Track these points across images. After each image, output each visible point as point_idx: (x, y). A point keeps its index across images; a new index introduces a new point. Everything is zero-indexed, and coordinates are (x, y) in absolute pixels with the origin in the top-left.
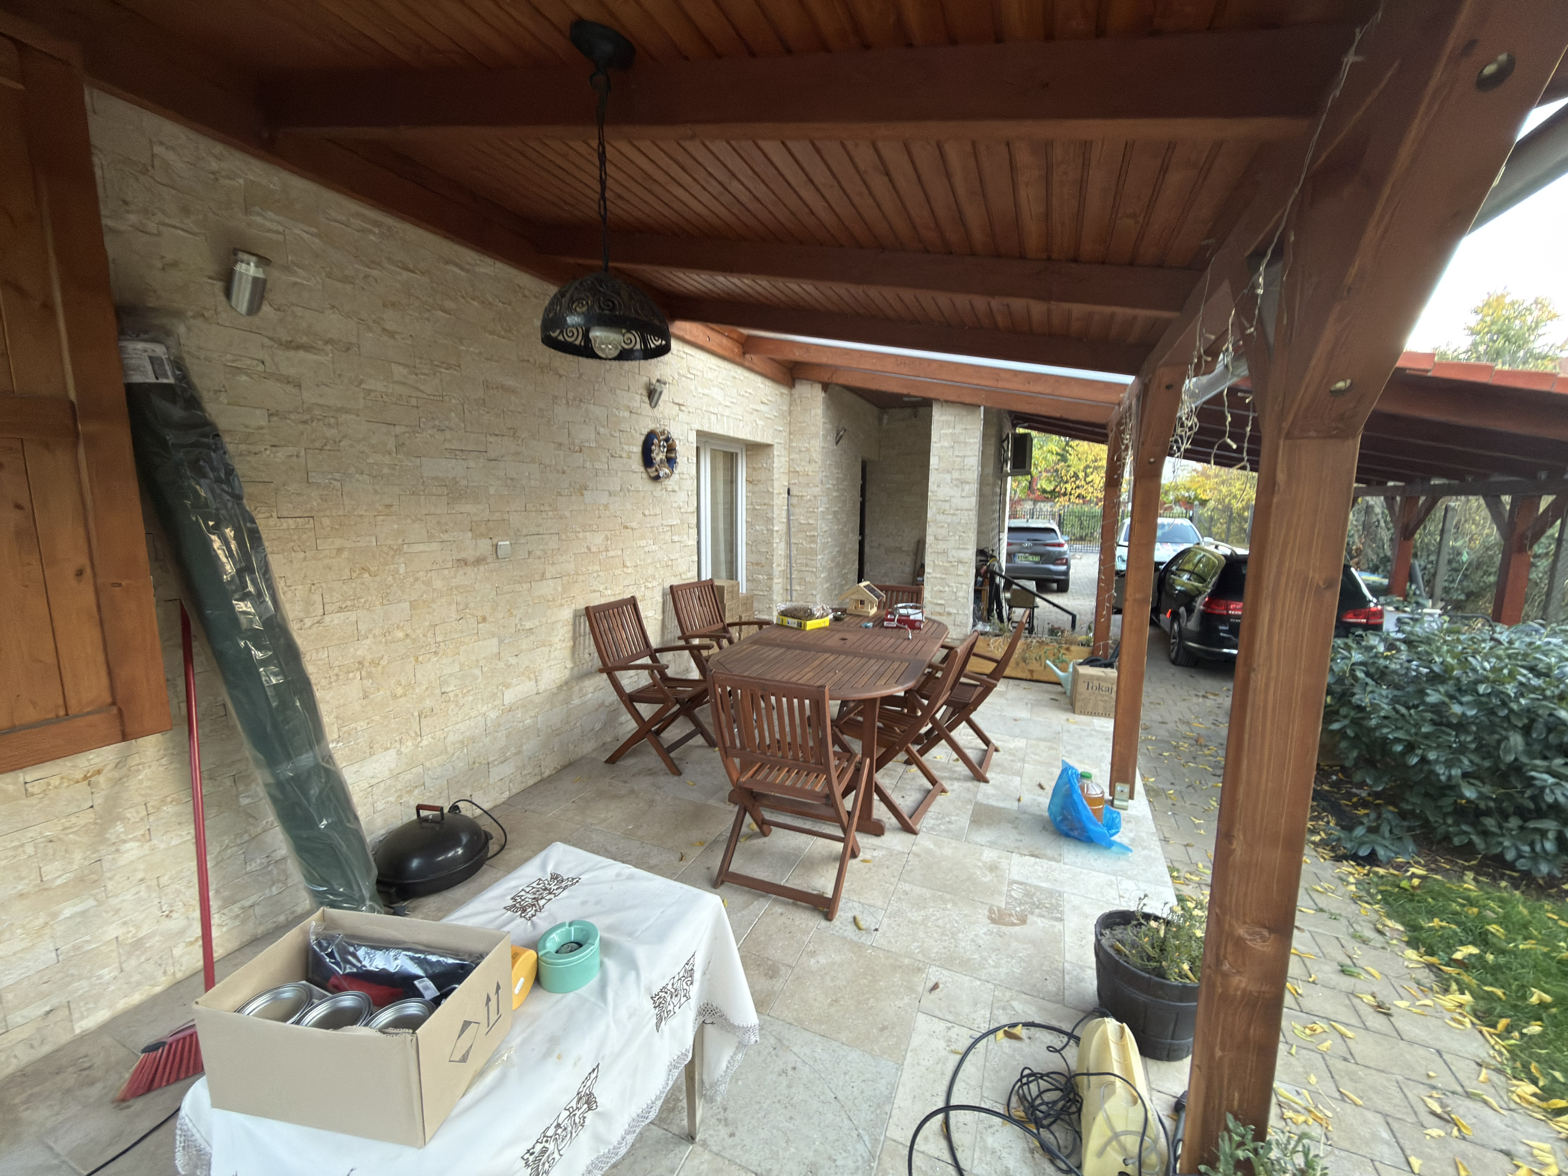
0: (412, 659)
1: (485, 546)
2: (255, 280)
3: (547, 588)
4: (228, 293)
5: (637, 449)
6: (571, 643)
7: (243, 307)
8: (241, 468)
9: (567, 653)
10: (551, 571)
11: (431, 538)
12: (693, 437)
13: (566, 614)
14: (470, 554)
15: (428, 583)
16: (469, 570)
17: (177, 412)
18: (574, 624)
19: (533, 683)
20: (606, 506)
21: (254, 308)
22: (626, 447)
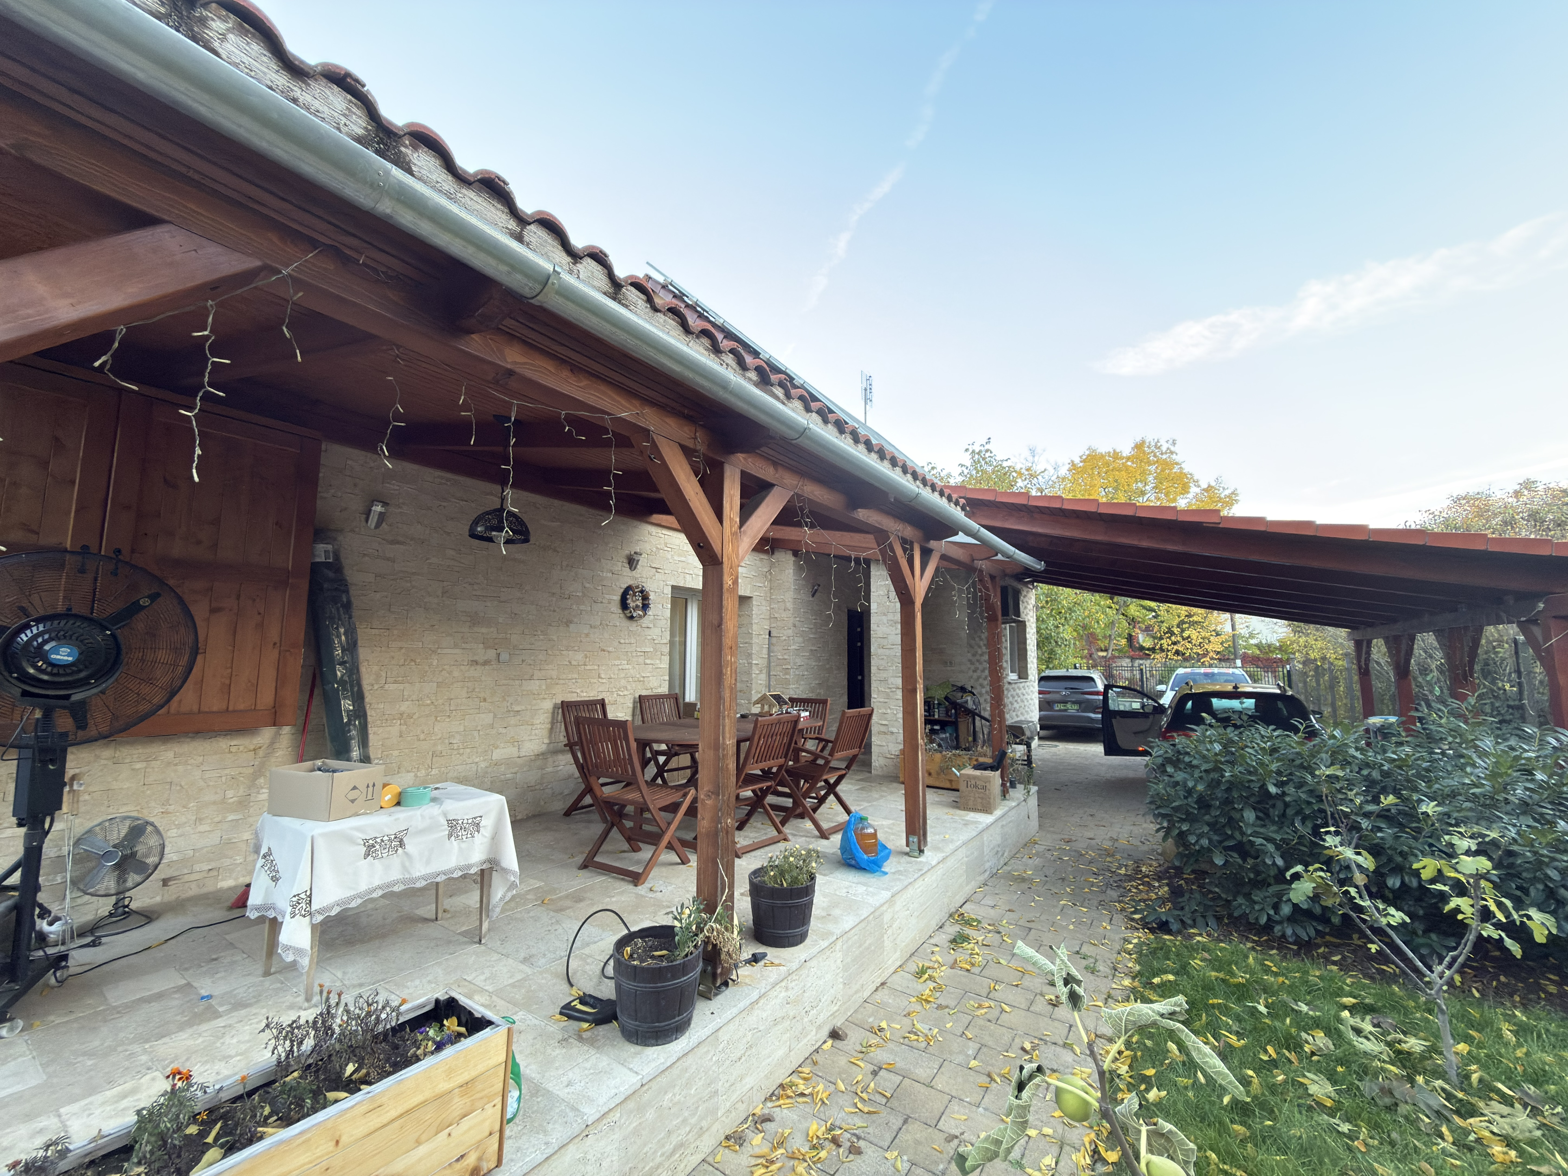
0: (433, 718)
1: (492, 653)
2: (381, 513)
3: (534, 686)
4: (367, 521)
5: (617, 598)
6: (549, 726)
7: (373, 526)
8: (355, 602)
9: (545, 733)
10: (537, 674)
11: (456, 646)
12: (668, 591)
13: (548, 705)
14: (481, 658)
15: (450, 673)
16: (478, 667)
17: (331, 574)
18: (553, 713)
19: (516, 749)
20: (587, 635)
21: (378, 526)
22: (607, 596)
